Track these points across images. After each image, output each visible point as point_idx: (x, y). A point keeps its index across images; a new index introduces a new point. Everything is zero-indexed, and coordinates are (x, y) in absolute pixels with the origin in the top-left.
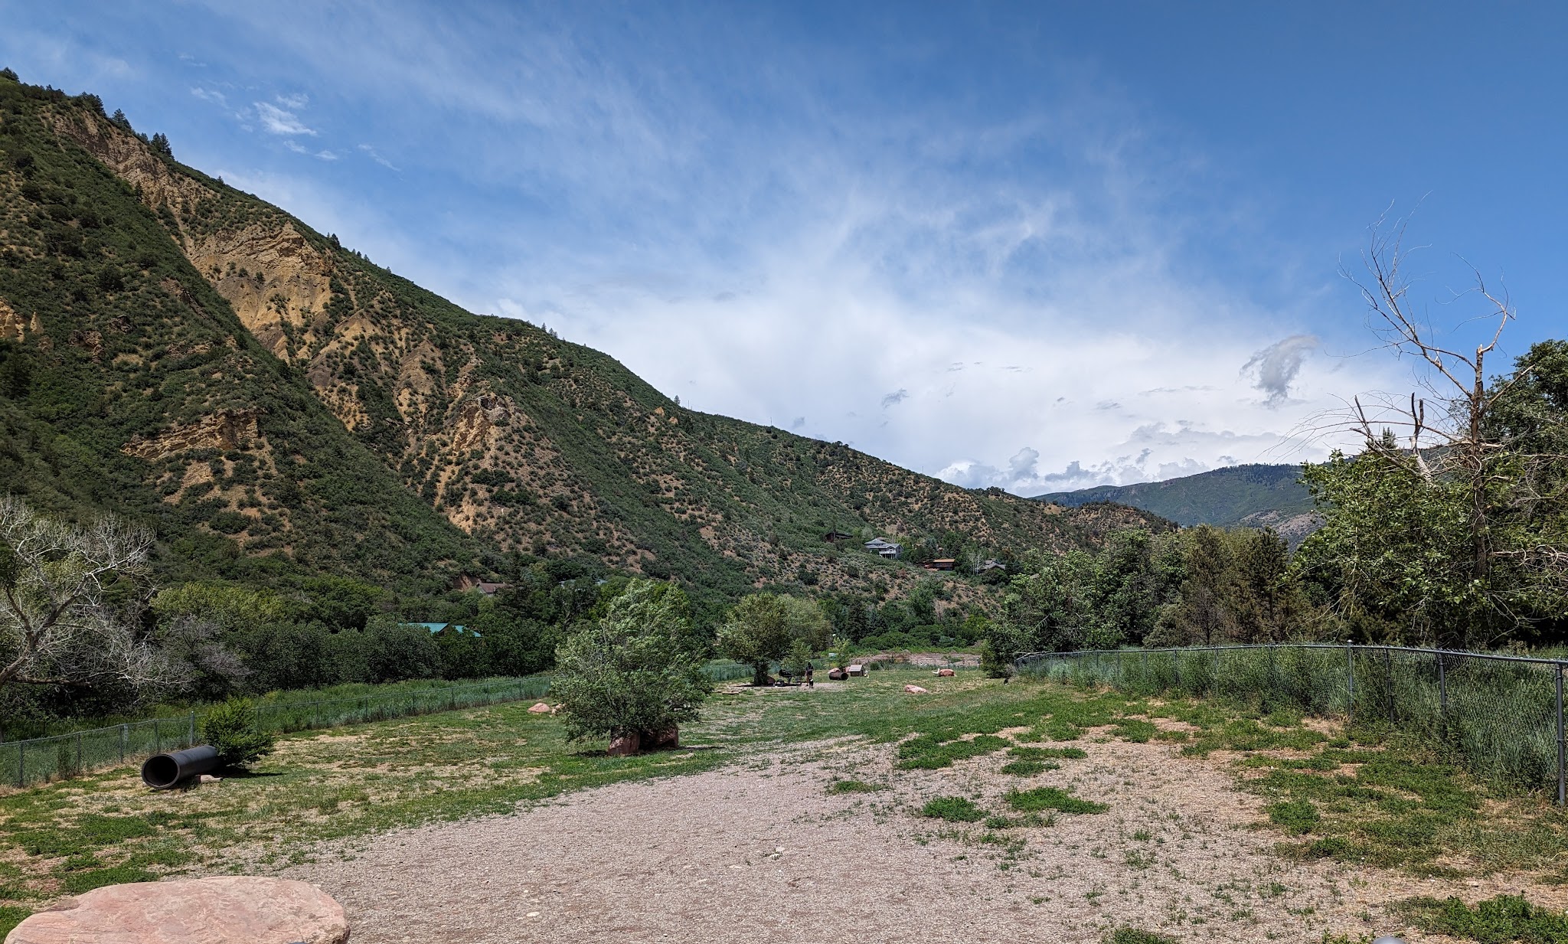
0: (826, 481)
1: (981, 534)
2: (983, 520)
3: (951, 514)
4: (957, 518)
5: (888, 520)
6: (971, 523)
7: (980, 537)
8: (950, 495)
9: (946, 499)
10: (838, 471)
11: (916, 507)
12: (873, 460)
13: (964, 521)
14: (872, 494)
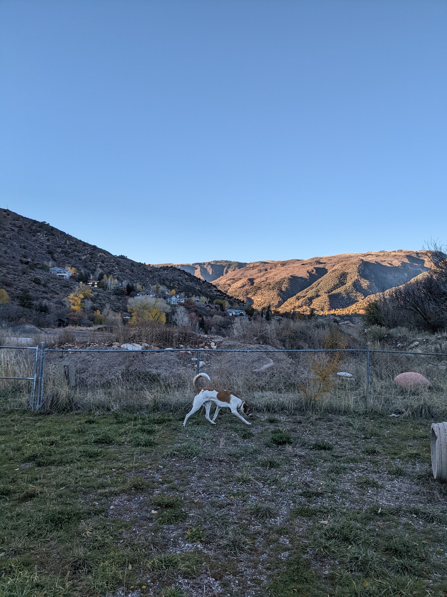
0: (36, 240)
1: (115, 274)
2: (116, 267)
3: (100, 263)
4: (103, 265)
5: (67, 262)
6: (110, 268)
7: (114, 275)
8: (101, 254)
9: (99, 256)
10: (43, 236)
11: (83, 258)
12: (62, 233)
13: (107, 266)
14: (60, 249)
